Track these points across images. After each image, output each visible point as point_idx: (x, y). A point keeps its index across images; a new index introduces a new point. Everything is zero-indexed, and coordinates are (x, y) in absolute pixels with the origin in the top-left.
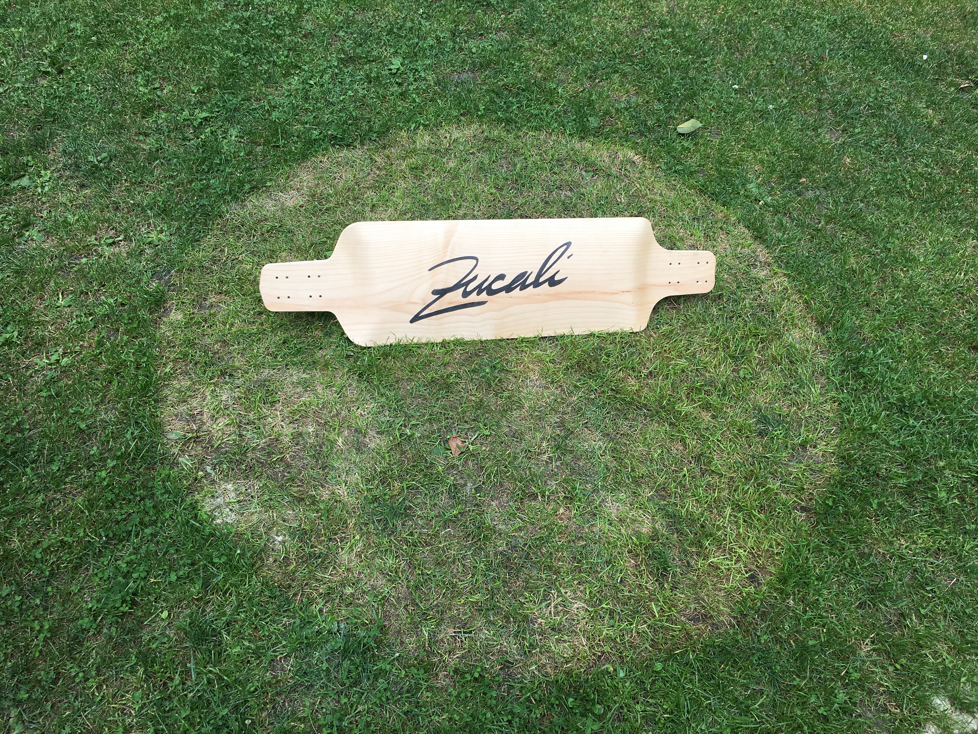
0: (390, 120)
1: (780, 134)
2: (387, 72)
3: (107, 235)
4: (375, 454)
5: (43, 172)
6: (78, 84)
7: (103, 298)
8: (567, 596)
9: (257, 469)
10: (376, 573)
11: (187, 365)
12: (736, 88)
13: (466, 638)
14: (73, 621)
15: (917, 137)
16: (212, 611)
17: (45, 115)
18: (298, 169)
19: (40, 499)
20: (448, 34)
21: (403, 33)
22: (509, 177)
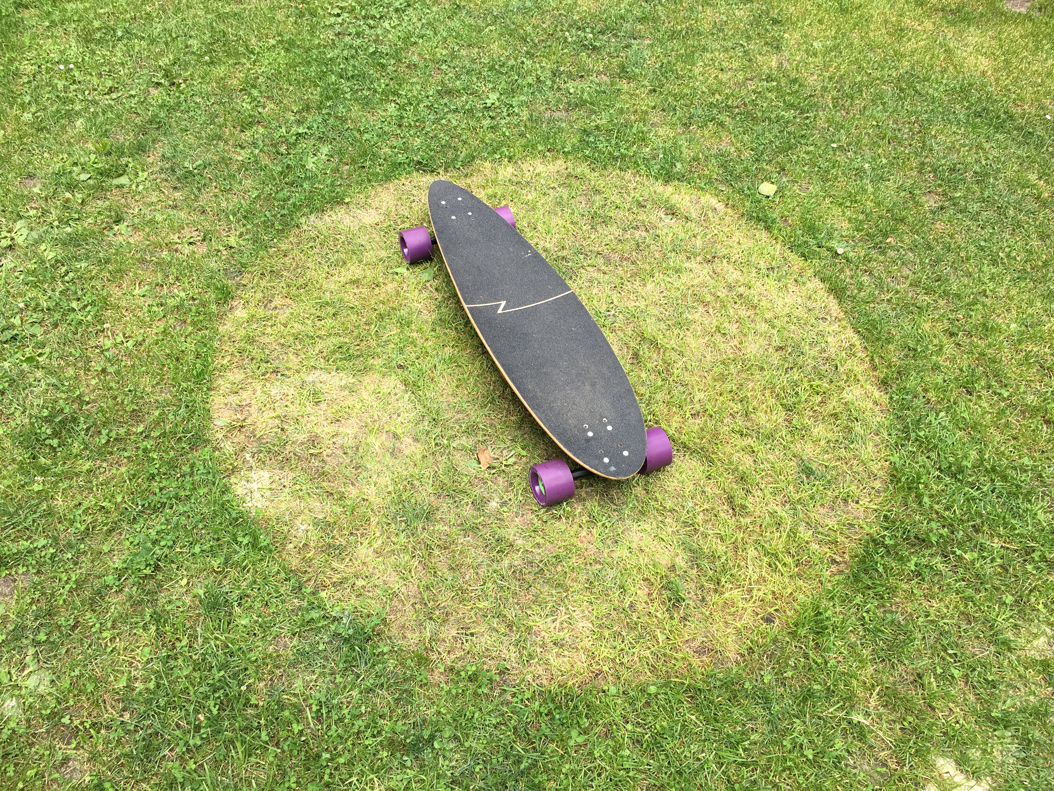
0: (476, 150)
1: (873, 194)
2: (482, 106)
3: (190, 235)
4: (408, 460)
5: (140, 173)
7: (176, 291)
8: (574, 614)
9: (293, 462)
10: (390, 570)
11: (243, 360)
12: (835, 145)
13: (467, 641)
14: (99, 577)
15: (1022, 208)
16: (229, 584)
17: (151, 122)
18: (379, 189)
19: (88, 465)
20: (549, 74)
21: (504, 70)
22: (586, 213)
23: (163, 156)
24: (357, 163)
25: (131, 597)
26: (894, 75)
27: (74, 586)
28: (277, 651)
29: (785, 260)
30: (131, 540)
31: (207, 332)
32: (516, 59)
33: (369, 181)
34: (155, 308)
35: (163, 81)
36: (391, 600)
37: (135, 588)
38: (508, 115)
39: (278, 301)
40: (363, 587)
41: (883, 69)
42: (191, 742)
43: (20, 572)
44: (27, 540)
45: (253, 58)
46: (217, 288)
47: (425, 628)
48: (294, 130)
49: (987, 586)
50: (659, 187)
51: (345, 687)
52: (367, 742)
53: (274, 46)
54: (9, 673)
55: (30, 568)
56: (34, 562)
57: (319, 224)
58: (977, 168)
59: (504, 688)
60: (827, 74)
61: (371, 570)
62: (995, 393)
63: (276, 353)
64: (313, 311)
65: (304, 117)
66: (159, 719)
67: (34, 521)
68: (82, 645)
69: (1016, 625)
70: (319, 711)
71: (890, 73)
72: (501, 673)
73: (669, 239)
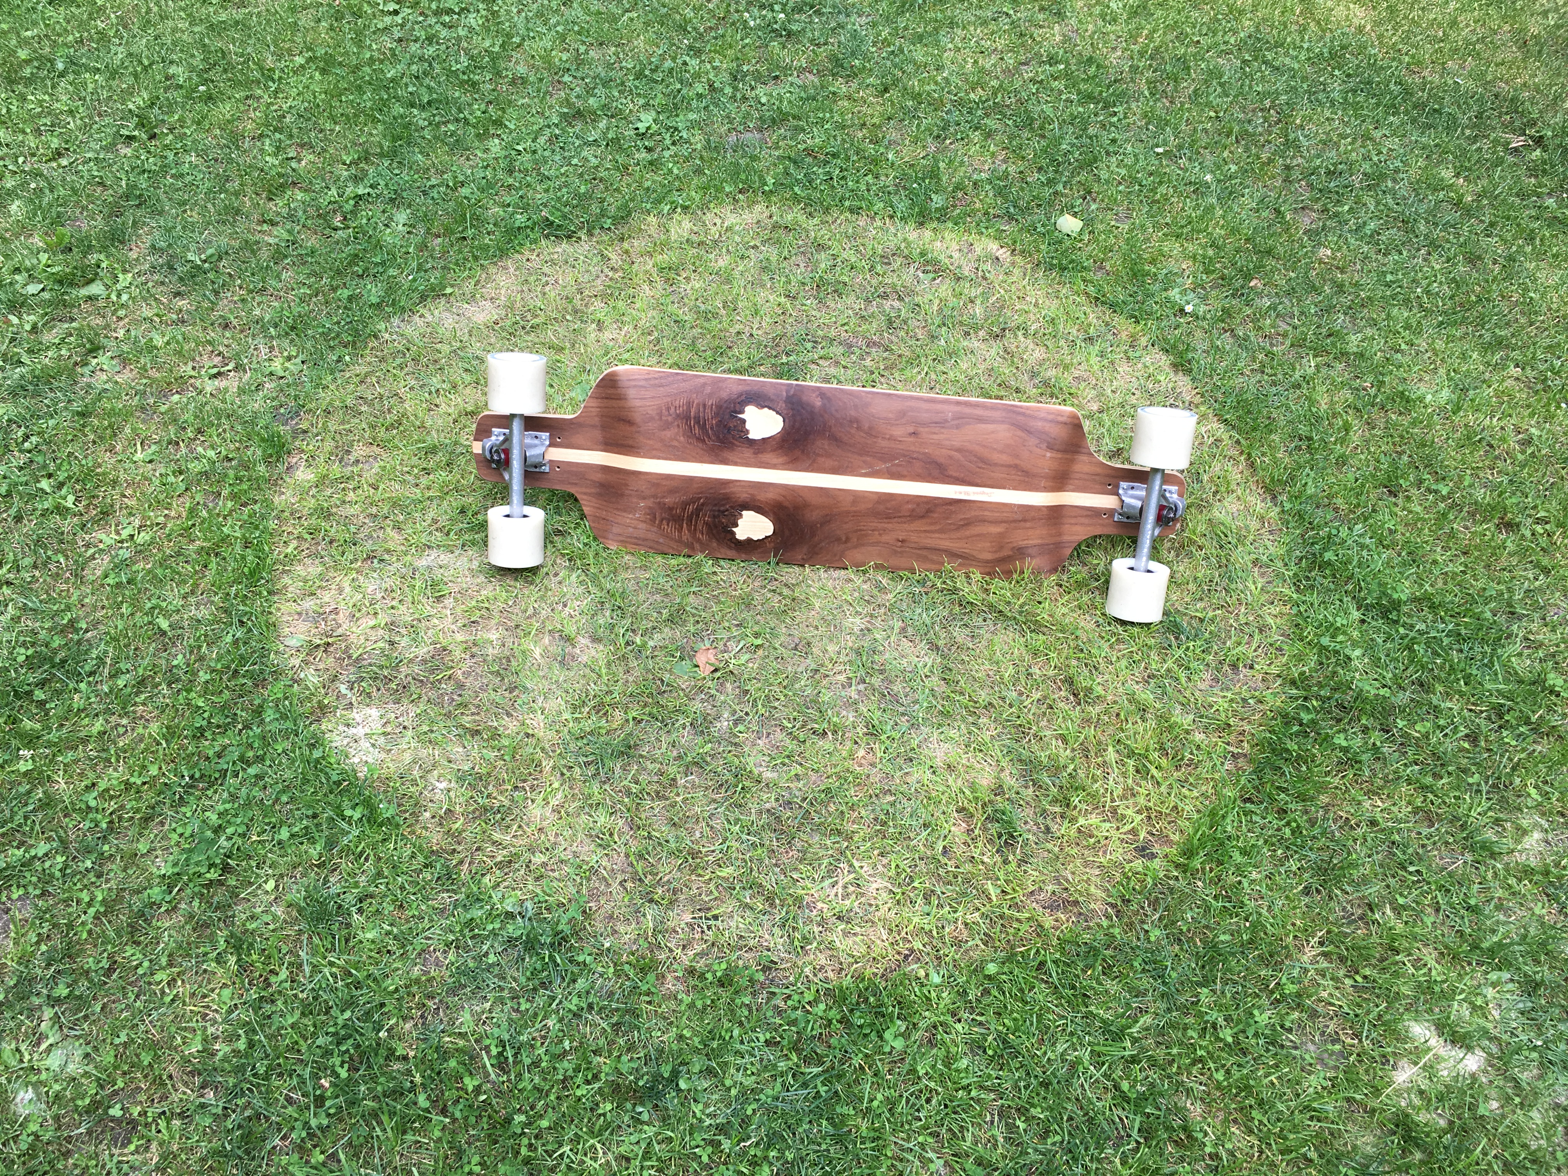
0: (632, 200)
1: (1223, 217)
2: (632, 133)
3: (209, 363)
4: (588, 671)
5: (120, 275)
6: (176, 154)
7: (200, 449)
8: (862, 871)
9: (413, 689)
10: (580, 836)
11: (318, 544)
12: (1160, 150)
13: (709, 928)
14: (138, 892)
15: (1437, 220)
16: (339, 881)
17: (127, 197)
18: (492, 270)
19: (98, 725)
20: (726, 77)
21: (659, 76)
22: (807, 280)
23: (153, 247)
24: (453, 233)
25: (191, 917)
26: (1232, 41)
27: (102, 910)
28: (426, 973)
29: (1107, 324)
30: (180, 830)
31: (257, 507)
32: (674, 59)
33: (476, 258)
34: (171, 479)
35: (136, 133)
36: (589, 879)
37: (196, 903)
38: (674, 144)
39: (359, 451)
40: (544, 865)
41: (1215, 33)
42: (314, 1123)
43: (15, 896)
44: (18, 848)
45: (273, 86)
46: (263, 440)
47: (644, 915)
48: (349, 191)
49: (1450, 768)
50: (911, 233)
51: (536, 1015)
52: (579, 1093)
53: (302, 66)
54: (18, 1050)
55: (30, 889)
56: (34, 879)
57: (408, 330)
58: (1366, 167)
59: (773, 990)
60: (1136, 48)
61: (552, 839)
62: (1429, 490)
63: (366, 531)
64: (415, 461)
65: (363, 170)
66: (260, 1093)
67: (26, 818)
68: (125, 995)
69: (1497, 820)
70: (500, 1054)
71: (1226, 38)
72: (765, 969)
73: (935, 308)
